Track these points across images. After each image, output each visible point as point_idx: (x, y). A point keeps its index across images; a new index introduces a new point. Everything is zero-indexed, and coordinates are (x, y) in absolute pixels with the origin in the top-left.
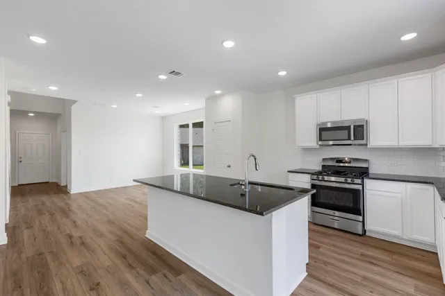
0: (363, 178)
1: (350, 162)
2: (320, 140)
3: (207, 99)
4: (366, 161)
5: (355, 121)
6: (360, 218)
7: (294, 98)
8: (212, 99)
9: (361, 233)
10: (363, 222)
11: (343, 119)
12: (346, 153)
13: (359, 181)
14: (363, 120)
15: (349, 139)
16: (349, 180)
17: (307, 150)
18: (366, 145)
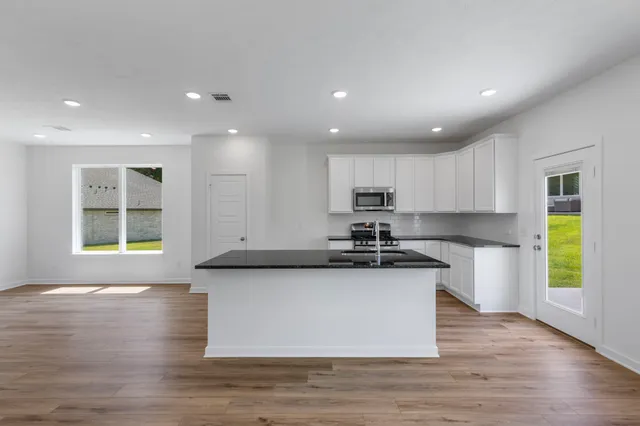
2: (357, 205)
3: (194, 137)
5: (387, 189)
7: (328, 158)
8: (211, 138)
12: (377, 219)
14: (392, 189)
15: (382, 204)
16: (389, 243)
18: (393, 211)
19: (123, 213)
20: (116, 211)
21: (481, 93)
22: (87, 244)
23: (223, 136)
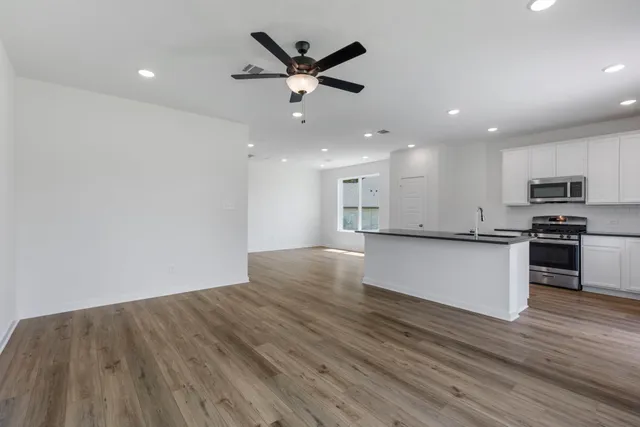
0: (580, 235)
1: (565, 221)
2: (532, 196)
3: (393, 153)
4: (584, 219)
5: (571, 178)
6: (577, 273)
7: (501, 153)
8: (401, 153)
9: (576, 287)
10: (580, 277)
11: (558, 176)
12: (561, 211)
13: (576, 237)
14: (581, 177)
15: (565, 196)
16: (565, 237)
17: (514, 208)
18: (584, 202)
19: (360, 209)
20: (357, 208)
21: (603, 70)
22: (345, 227)
23: (407, 150)
